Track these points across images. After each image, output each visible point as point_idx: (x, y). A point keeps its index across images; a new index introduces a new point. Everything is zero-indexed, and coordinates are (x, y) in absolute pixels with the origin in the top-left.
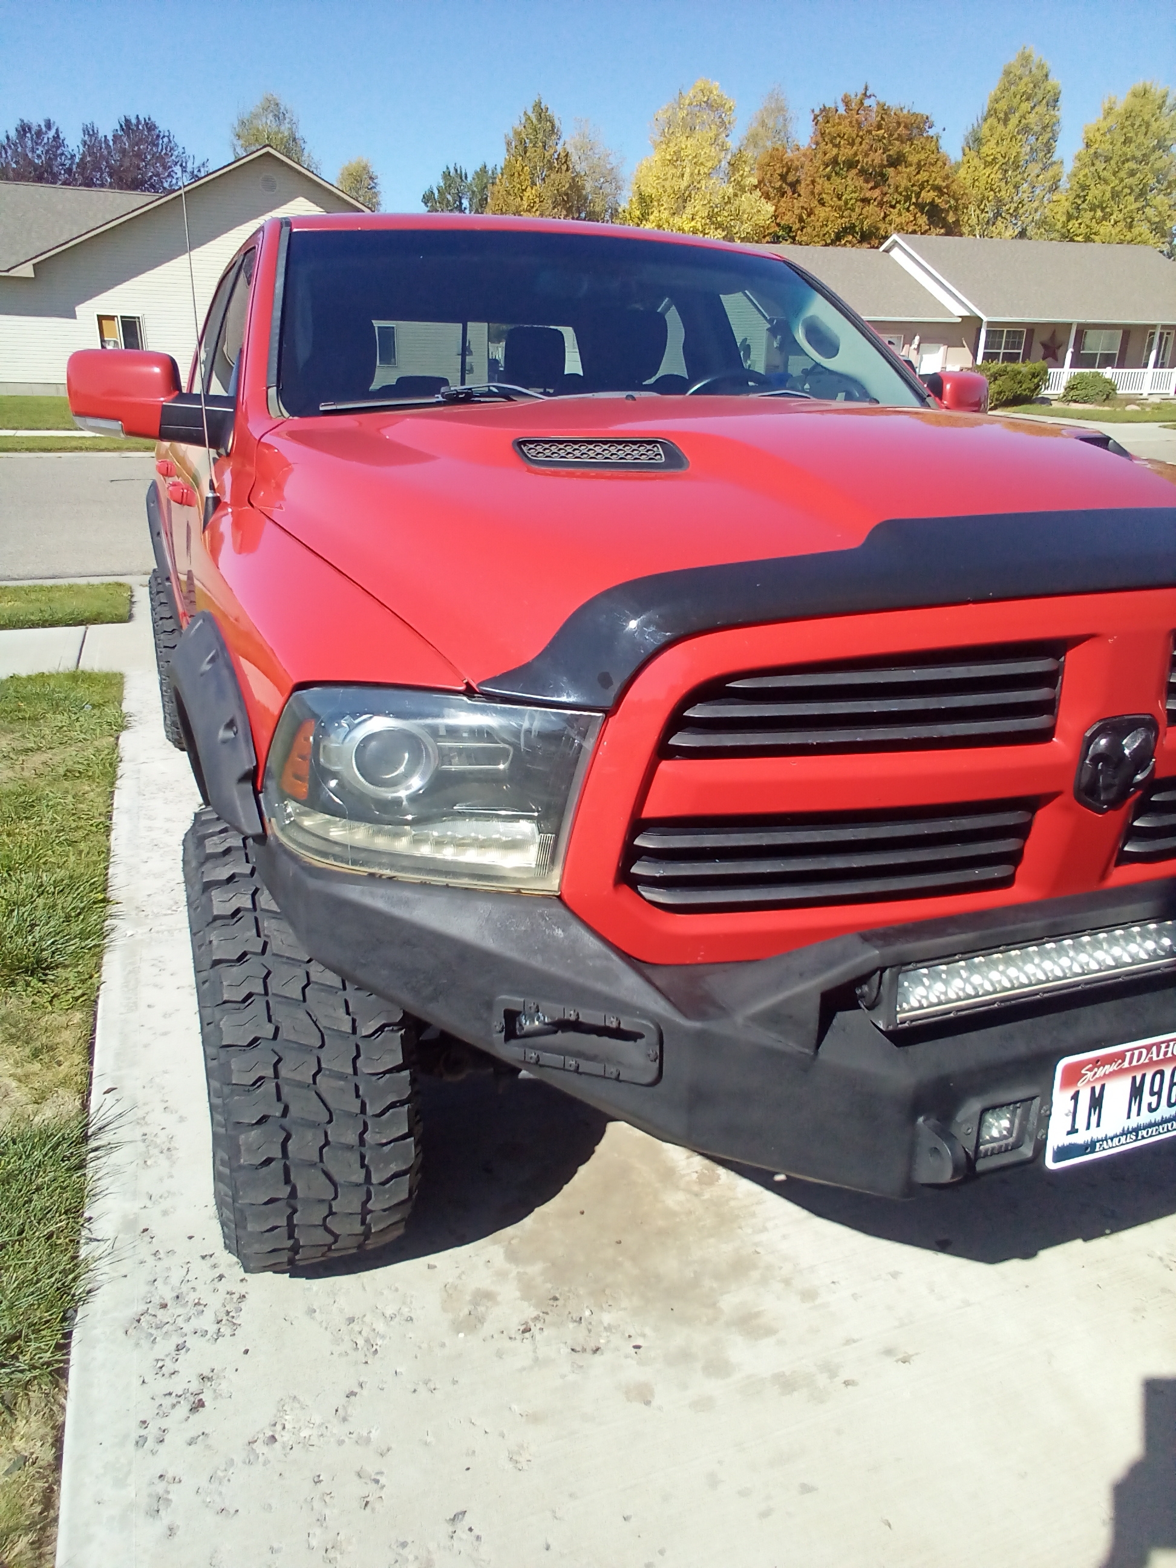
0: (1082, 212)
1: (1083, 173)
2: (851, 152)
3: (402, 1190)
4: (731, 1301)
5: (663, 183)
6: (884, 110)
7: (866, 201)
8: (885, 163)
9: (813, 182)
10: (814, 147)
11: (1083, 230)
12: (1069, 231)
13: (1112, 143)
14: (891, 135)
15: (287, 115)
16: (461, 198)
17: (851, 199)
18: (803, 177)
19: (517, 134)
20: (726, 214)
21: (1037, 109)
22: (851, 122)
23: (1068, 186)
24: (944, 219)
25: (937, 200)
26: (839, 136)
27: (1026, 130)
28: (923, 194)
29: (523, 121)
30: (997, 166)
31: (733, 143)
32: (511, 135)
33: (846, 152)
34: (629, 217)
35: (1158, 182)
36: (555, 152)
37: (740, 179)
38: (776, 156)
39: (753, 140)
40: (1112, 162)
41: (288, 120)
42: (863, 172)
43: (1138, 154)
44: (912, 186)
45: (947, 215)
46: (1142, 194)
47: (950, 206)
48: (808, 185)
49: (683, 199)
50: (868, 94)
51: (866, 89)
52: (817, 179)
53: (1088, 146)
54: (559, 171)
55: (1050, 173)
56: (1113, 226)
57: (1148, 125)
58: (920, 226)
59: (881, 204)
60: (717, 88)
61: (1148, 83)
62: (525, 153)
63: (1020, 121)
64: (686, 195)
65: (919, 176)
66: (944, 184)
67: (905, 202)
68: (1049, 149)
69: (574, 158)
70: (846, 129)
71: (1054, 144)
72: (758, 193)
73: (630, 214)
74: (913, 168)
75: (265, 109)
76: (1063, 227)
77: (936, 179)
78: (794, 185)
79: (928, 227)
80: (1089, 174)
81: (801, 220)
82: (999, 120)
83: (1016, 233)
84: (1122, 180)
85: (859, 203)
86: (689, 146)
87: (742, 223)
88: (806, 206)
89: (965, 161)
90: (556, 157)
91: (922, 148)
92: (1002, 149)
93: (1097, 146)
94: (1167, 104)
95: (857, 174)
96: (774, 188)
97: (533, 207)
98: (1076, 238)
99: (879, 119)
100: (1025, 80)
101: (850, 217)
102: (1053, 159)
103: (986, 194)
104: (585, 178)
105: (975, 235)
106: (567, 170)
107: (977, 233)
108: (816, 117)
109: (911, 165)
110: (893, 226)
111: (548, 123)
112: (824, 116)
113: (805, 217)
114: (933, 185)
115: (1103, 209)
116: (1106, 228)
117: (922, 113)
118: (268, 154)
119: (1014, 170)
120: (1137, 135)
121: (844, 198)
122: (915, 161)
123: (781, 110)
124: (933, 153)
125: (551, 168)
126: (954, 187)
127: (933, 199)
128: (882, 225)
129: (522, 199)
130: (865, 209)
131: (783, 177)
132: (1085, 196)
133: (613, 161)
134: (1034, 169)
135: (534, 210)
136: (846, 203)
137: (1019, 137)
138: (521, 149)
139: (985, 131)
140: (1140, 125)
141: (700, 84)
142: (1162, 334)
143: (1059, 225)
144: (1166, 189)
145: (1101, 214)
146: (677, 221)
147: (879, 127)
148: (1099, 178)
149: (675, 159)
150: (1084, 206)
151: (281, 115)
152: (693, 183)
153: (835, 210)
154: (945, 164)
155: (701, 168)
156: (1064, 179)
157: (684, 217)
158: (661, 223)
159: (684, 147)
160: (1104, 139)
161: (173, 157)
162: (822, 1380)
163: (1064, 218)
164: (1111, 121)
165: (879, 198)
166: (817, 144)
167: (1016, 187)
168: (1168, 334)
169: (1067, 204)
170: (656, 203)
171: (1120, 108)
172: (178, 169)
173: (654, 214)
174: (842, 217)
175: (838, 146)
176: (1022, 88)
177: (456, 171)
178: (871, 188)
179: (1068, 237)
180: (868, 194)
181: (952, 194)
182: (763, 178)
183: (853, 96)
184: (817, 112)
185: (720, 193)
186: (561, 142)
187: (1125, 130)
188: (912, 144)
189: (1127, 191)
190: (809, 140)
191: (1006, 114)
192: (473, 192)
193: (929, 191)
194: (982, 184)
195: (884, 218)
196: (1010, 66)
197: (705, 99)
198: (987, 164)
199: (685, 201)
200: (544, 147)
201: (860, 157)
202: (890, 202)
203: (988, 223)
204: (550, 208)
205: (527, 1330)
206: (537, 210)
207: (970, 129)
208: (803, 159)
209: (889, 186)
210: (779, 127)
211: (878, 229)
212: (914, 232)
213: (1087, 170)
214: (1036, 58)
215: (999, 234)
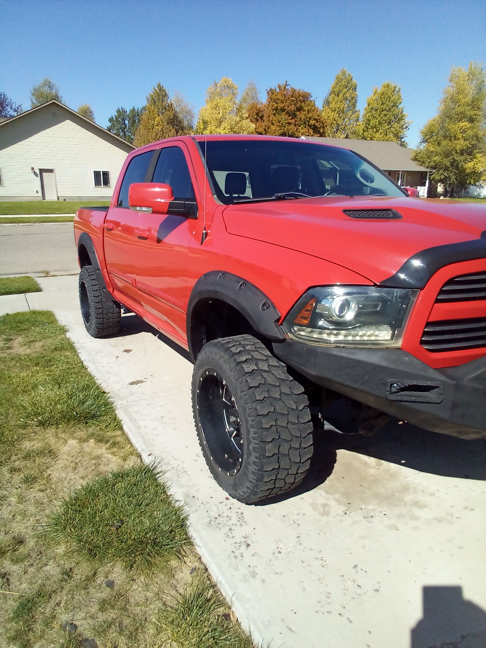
0: (369, 129)
1: (368, 115)
2: (283, 105)
3: (307, 466)
4: (408, 498)
5: (212, 116)
6: (294, 91)
7: (289, 124)
8: (295, 110)
9: (269, 116)
10: (268, 103)
11: (369, 136)
12: (364, 136)
13: (377, 104)
14: (297, 100)
15: (54, 87)
16: (125, 120)
17: (284, 123)
18: (265, 114)
19: (151, 95)
20: (237, 128)
21: (349, 91)
22: (282, 95)
23: (363, 120)
24: (319, 131)
25: (316, 124)
26: (277, 99)
27: (346, 99)
28: (311, 122)
29: (153, 91)
30: (336, 112)
31: (237, 101)
32: (149, 96)
33: (281, 105)
34: (199, 128)
35: (395, 119)
36: (167, 103)
37: (241, 115)
38: (254, 106)
39: (244, 100)
40: (378, 111)
41: (54, 89)
42: (287, 113)
43: (387, 108)
44: (307, 118)
45: (320, 129)
46: (389, 123)
47: (321, 126)
48: (267, 117)
49: (220, 122)
50: (287, 84)
51: (286, 82)
52: (270, 115)
53: (369, 105)
54: (169, 110)
55: (355, 115)
56: (380, 134)
57: (390, 98)
58: (310, 133)
59: (295, 125)
60: (231, 81)
61: (389, 83)
62: (155, 103)
63: (343, 96)
64: (221, 120)
65: (309, 115)
66: (318, 118)
67: (304, 124)
68: (354, 106)
69: (175, 106)
70: (279, 97)
71: (356, 104)
72: (249, 120)
73: (199, 127)
74: (306, 112)
75: (45, 84)
76: (362, 135)
77: (315, 116)
78: (262, 117)
79: (313, 134)
80: (370, 116)
81: (265, 130)
82: (335, 95)
83: (345, 136)
84: (382, 118)
85: (287, 124)
86: (221, 102)
87: (243, 131)
88: (267, 125)
89: (324, 110)
90: (167, 105)
91: (309, 105)
92: (338, 106)
93: (372, 105)
94: (396, 90)
95: (285, 114)
96: (254, 118)
97: (159, 124)
98: (367, 139)
99: (292, 93)
100: (344, 81)
101: (284, 129)
102: (356, 110)
103: (333, 122)
104: (179, 113)
105: (330, 137)
106: (172, 110)
107: (331, 136)
108: (268, 92)
109: (305, 111)
110: (301, 133)
111: (164, 92)
112: (271, 92)
113: (267, 129)
114: (314, 118)
115: (376, 128)
116: (378, 135)
117: (308, 92)
118: (54, 103)
119: (343, 113)
120: (386, 101)
121: (281, 122)
122: (307, 109)
123: (254, 89)
124: (313, 107)
125: (166, 109)
126: (322, 119)
127: (315, 124)
128: (296, 133)
129: (154, 121)
130: (289, 127)
131: (257, 114)
132: (369, 124)
133: (190, 107)
134: (350, 113)
135: (160, 125)
136: (282, 124)
137: (343, 101)
138: (153, 102)
139: (331, 99)
140: (387, 98)
141: (224, 79)
142: (402, 174)
143: (361, 134)
144: (398, 121)
145: (376, 130)
146: (218, 130)
147: (292, 97)
148: (374, 117)
149: (216, 106)
150: (369, 127)
151: (51, 87)
152: (223, 116)
153: (278, 127)
154: (318, 111)
155: (227, 110)
156: (361, 117)
157: (221, 128)
158: (212, 131)
159: (219, 102)
160: (374, 103)
161: (6, 103)
162: (449, 518)
163: (362, 131)
164: (376, 96)
165: (294, 123)
166: (269, 102)
167: (344, 120)
168: (404, 174)
169: (363, 126)
170: (209, 123)
171: (379, 91)
172: (8, 108)
173: (209, 127)
174: (281, 129)
175: (277, 103)
176: (343, 83)
177: (122, 109)
178: (291, 119)
179: (365, 138)
180: (290, 121)
181: (321, 122)
182: (250, 115)
183: (282, 85)
184: (268, 90)
185: (234, 120)
186: (169, 99)
187: (382, 99)
188: (305, 103)
189: (384, 122)
190: (266, 101)
191: (338, 93)
192: (130, 118)
193: (313, 121)
194: (331, 118)
195: (297, 130)
196: (338, 75)
197: (226, 85)
198: (332, 111)
199: (221, 123)
200: (162, 101)
201: (286, 108)
202: (298, 124)
203: (334, 133)
204: (166, 125)
205: (346, 513)
206: (161, 125)
207: (325, 98)
208: (264, 108)
209: (297, 118)
210: (254, 95)
211: (295, 134)
212: (308, 135)
213: (369, 114)
214: (347, 73)
215: (339, 137)
